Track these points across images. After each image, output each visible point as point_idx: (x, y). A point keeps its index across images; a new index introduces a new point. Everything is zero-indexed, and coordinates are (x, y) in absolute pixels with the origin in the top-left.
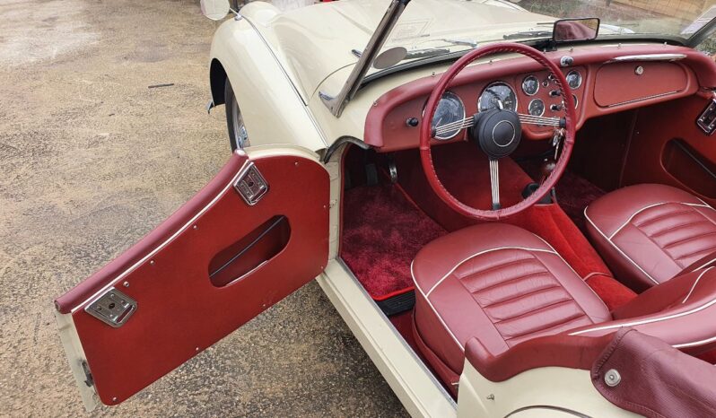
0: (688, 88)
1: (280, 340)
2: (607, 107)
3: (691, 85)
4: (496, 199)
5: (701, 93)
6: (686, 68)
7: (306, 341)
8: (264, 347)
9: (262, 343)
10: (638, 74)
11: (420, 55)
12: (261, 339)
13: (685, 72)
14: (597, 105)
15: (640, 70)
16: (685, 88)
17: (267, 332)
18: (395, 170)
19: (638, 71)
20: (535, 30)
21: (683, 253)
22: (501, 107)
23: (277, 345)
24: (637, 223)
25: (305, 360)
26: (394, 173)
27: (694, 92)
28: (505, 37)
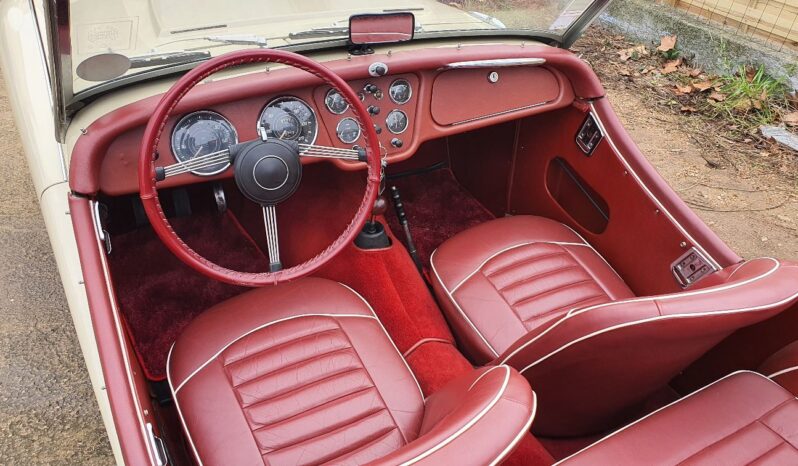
0: (560, 100)
1: (50, 426)
2: (451, 125)
3: (565, 95)
4: (274, 257)
5: (577, 104)
6: (557, 74)
7: (86, 427)
8: (25, 437)
9: (24, 433)
10: (491, 82)
11: (160, 61)
12: (24, 426)
13: (558, 80)
14: (435, 122)
15: (494, 77)
16: (557, 98)
17: (36, 415)
18: (222, 195)
19: (491, 77)
20: (338, 26)
21: (535, 313)
22: (265, 137)
23: (45, 433)
24: (487, 273)
25: (76, 454)
26: (221, 199)
27: (569, 101)
28: (292, 36)
